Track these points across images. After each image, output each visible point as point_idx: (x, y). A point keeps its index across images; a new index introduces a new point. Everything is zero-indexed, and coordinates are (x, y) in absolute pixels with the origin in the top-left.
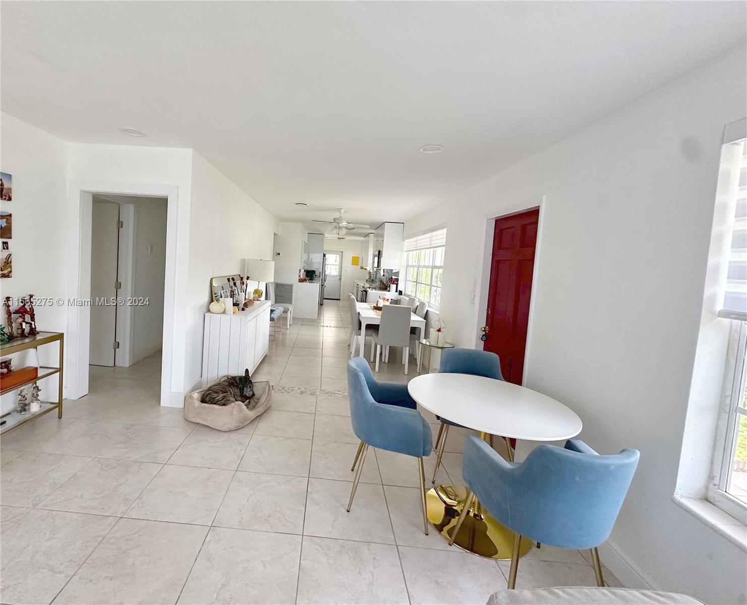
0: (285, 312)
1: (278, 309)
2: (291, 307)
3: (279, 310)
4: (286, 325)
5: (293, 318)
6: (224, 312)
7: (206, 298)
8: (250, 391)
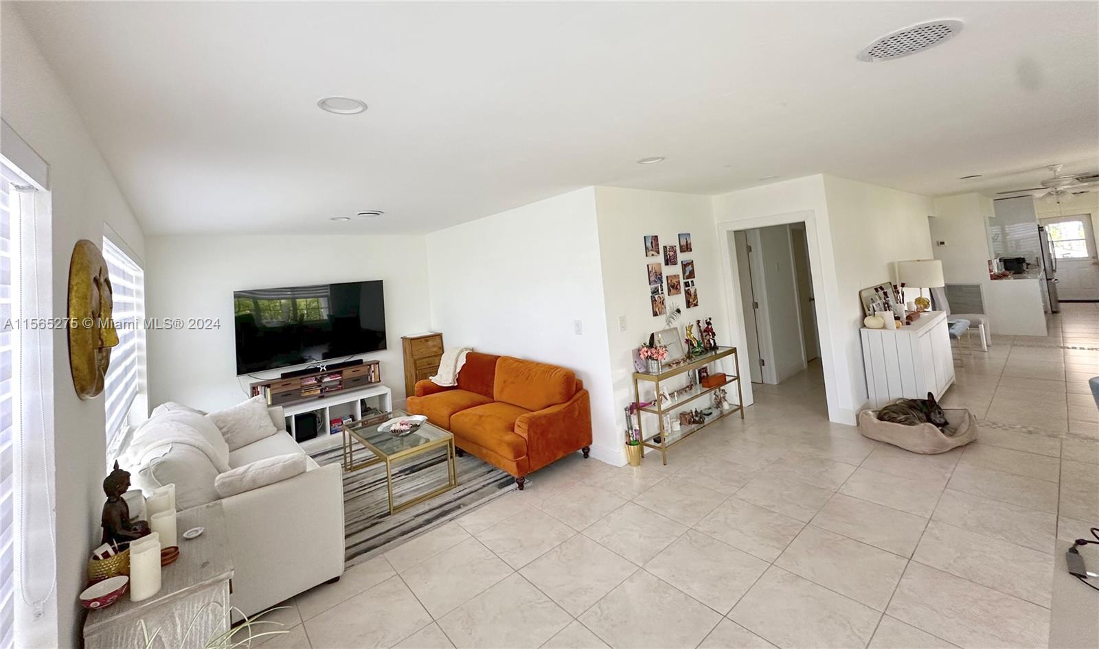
0: (975, 325)
1: (958, 322)
2: (982, 319)
3: (962, 323)
4: (981, 345)
5: (991, 335)
6: (884, 327)
7: (857, 313)
8: (941, 417)
